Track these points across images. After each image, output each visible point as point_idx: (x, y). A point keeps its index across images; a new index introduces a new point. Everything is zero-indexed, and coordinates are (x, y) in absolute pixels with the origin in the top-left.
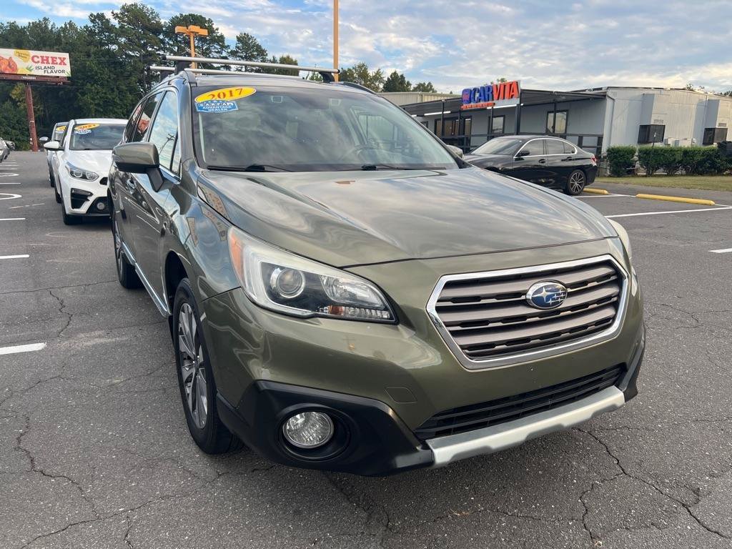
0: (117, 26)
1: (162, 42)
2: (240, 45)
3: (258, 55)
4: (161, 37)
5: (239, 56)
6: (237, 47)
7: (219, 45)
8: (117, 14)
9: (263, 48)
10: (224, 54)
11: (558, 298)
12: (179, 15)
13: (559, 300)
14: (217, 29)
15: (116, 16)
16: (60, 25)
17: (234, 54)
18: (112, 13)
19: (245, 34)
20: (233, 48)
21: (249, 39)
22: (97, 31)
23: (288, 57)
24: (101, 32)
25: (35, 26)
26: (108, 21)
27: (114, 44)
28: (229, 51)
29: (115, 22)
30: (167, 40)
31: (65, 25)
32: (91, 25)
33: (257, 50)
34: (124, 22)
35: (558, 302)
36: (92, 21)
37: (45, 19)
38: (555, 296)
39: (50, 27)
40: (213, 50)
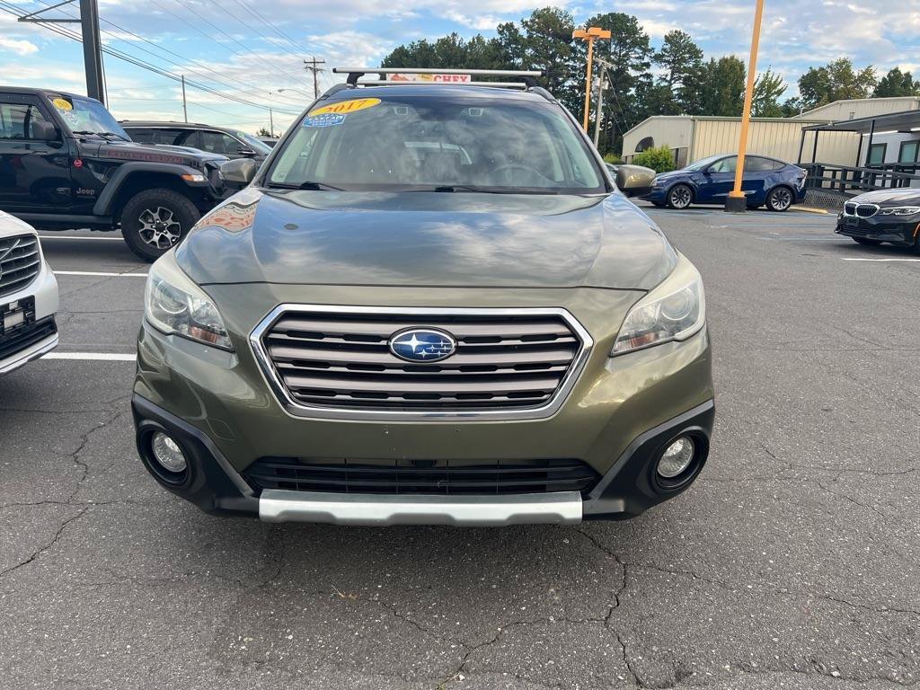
0: (525, 36)
1: (573, 50)
2: (668, 47)
3: (690, 58)
4: (573, 44)
5: (665, 61)
6: (665, 50)
7: (641, 48)
8: (526, 22)
9: (698, 48)
10: (646, 60)
11: (436, 351)
12: (596, 17)
13: (439, 353)
14: (641, 29)
15: (525, 24)
16: (467, 40)
17: (658, 58)
18: (522, 21)
19: (676, 32)
20: (658, 51)
21: (681, 38)
22: (503, 44)
23: (732, 58)
24: (508, 45)
25: (444, 42)
26: (516, 31)
27: (518, 57)
28: (653, 55)
29: (523, 32)
30: (579, 47)
31: (473, 40)
32: (498, 37)
33: (689, 52)
34: (533, 30)
35: (437, 356)
36: (500, 33)
37: (454, 35)
38: (433, 348)
39: (457, 43)
40: (633, 56)
